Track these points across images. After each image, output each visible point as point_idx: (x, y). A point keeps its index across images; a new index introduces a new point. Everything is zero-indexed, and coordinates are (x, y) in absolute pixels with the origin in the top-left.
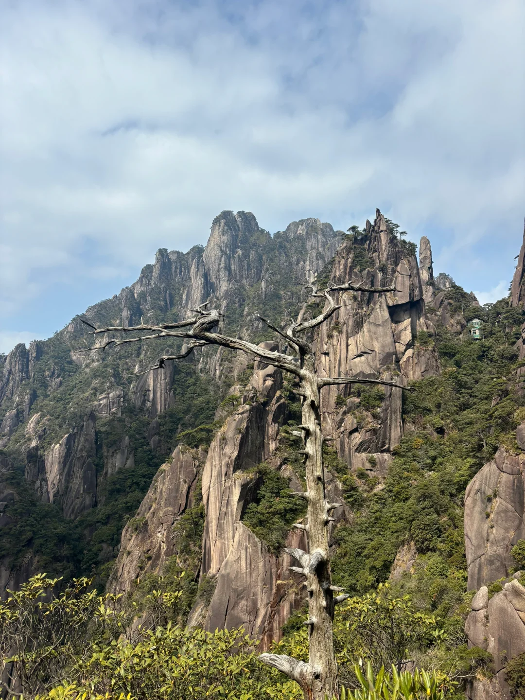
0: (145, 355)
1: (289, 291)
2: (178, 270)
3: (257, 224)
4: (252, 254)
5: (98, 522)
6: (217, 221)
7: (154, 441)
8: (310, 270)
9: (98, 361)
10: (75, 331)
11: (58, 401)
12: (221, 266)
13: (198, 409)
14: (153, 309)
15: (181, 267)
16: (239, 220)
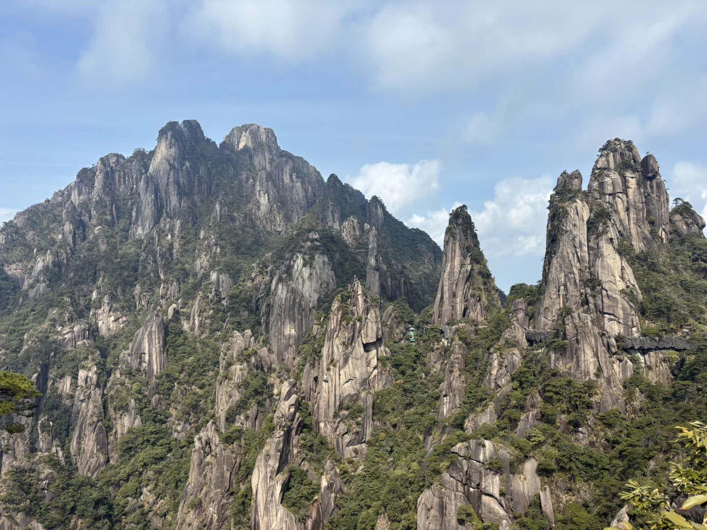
0: (102, 282)
1: (242, 213)
2: (122, 180)
3: (202, 132)
4: (202, 170)
5: (120, 480)
6: (163, 132)
7: (155, 399)
8: (260, 191)
9: (44, 282)
10: (6, 243)
11: (11, 333)
12: (170, 180)
13: (191, 368)
14: (100, 225)
15: (125, 176)
16: (185, 129)
